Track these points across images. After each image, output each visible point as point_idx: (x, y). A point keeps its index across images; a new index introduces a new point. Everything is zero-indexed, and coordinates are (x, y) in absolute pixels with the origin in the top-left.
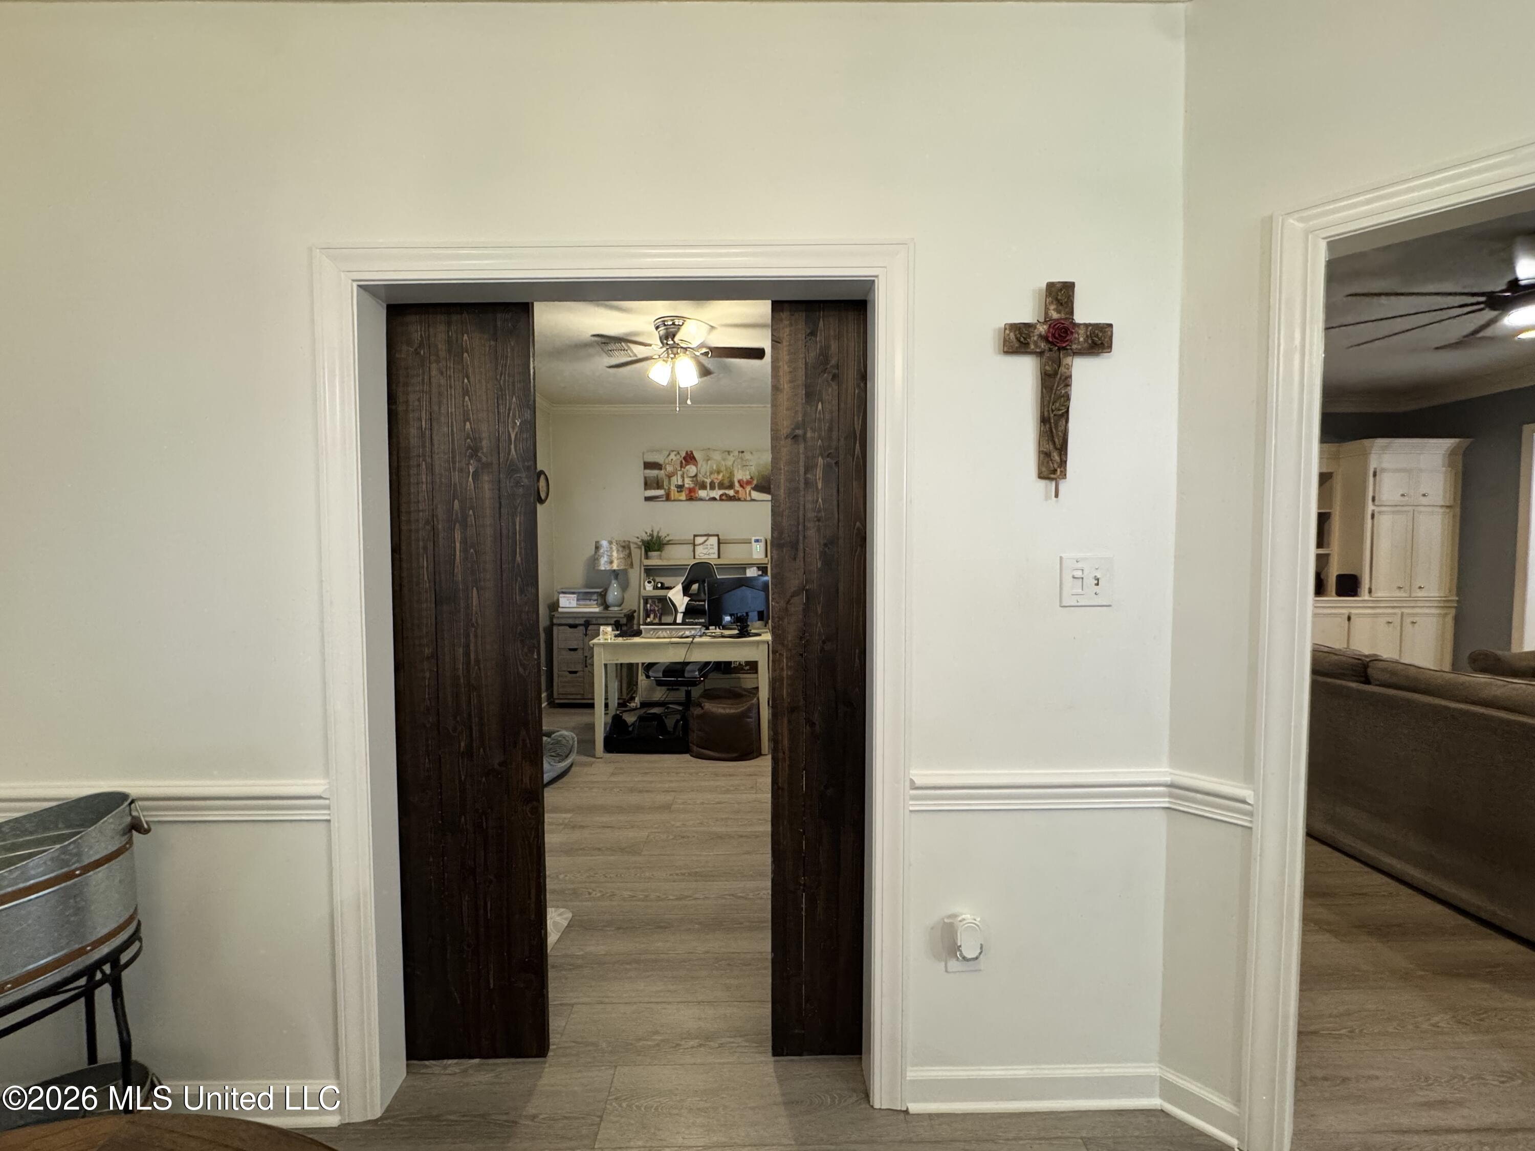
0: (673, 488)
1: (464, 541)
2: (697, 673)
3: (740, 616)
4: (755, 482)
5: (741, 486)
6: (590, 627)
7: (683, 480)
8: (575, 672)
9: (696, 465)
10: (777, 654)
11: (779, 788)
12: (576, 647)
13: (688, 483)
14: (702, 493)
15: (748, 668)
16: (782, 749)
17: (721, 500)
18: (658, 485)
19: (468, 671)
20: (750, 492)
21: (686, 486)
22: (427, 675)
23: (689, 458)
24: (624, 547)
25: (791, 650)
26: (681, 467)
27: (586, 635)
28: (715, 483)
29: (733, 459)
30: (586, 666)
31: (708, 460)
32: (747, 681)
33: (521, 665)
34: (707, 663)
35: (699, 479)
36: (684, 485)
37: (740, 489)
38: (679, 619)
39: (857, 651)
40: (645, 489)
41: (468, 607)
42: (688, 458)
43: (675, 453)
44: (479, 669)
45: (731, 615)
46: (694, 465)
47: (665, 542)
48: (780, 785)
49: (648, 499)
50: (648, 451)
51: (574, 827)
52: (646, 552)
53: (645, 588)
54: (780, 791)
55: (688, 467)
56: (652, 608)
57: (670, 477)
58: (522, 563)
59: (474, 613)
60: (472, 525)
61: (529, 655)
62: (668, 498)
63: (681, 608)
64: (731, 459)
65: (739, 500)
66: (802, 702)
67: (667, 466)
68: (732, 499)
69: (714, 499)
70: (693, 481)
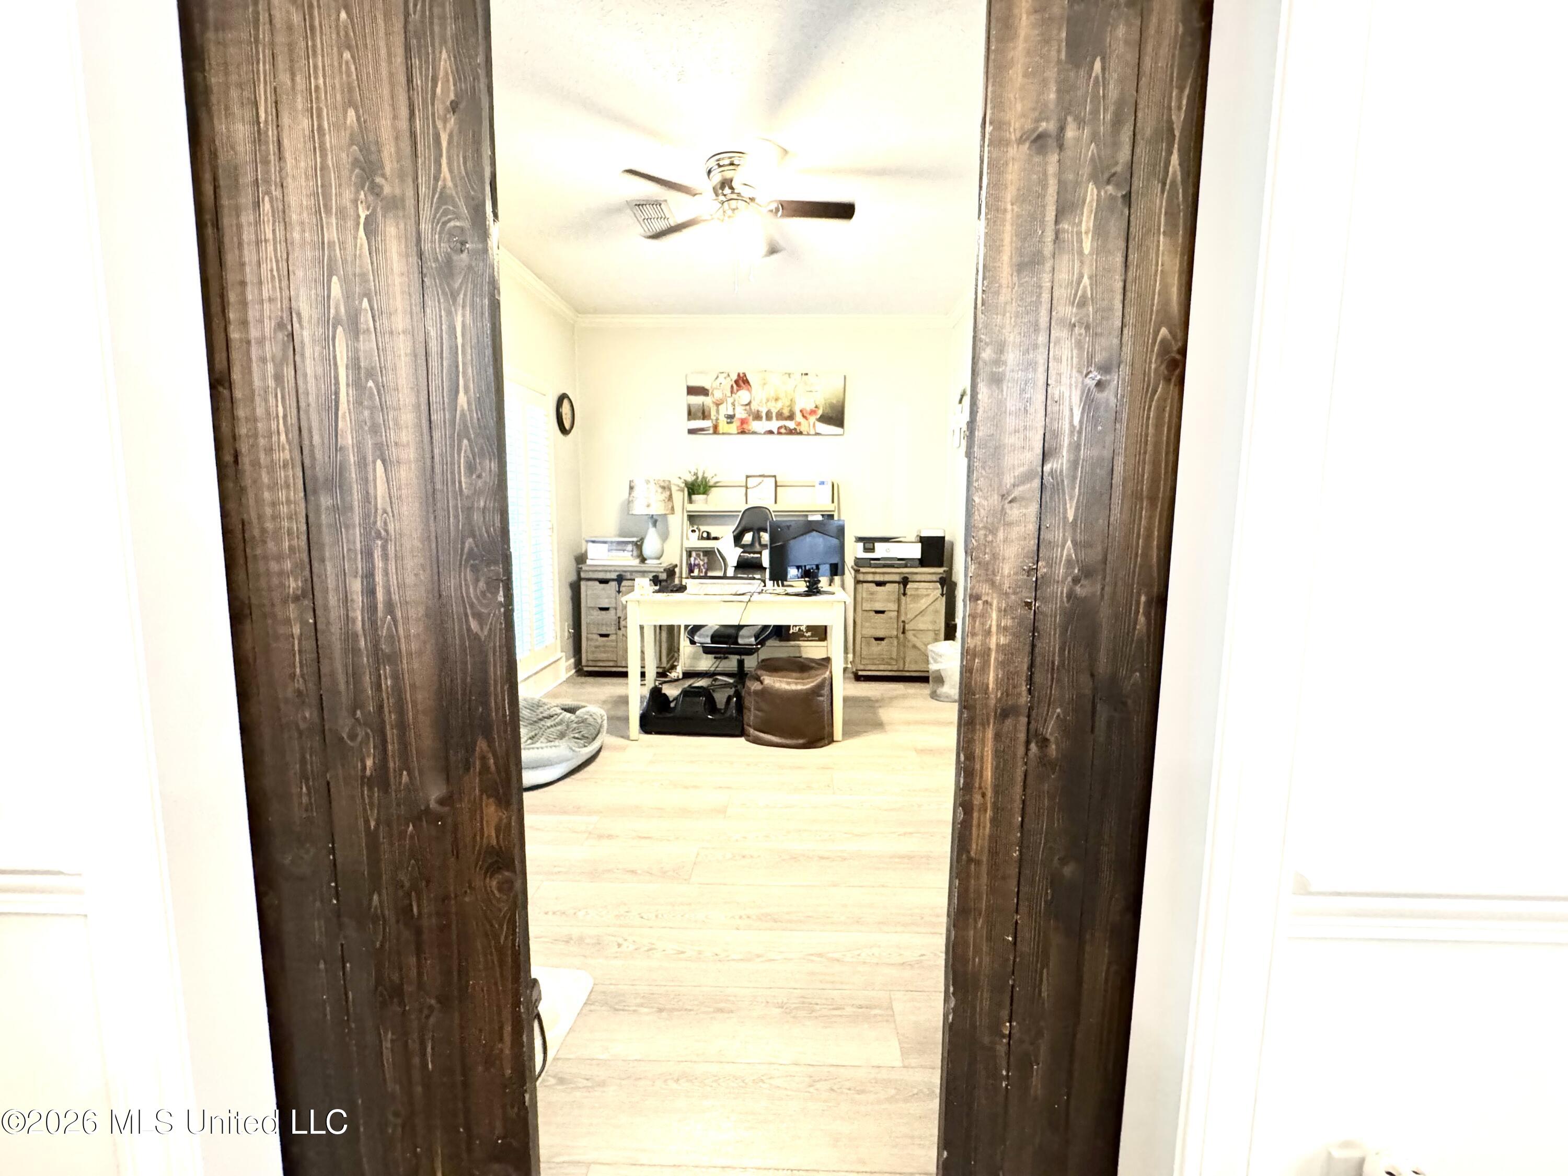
0: (722, 418)
1: (355, 364)
2: (753, 639)
3: (809, 570)
4: (820, 412)
5: (804, 416)
6: (624, 583)
8: (607, 636)
9: (749, 390)
10: (980, 602)
11: (970, 860)
12: (606, 606)
13: (741, 413)
14: (755, 425)
15: (809, 634)
16: (980, 788)
17: (779, 433)
18: (704, 414)
19: (373, 622)
20: (814, 424)
21: (738, 416)
22: (296, 630)
23: (742, 381)
24: (663, 488)
25: (1007, 594)
26: (732, 392)
27: (619, 592)
28: (772, 413)
29: (795, 383)
30: (620, 629)
31: (765, 384)
32: (812, 650)
33: (474, 615)
34: (765, 627)
36: (734, 415)
37: (803, 420)
38: (731, 572)
39: (1143, 599)
40: (689, 419)
41: (367, 499)
42: (741, 383)
43: (724, 375)
44: (394, 620)
45: (798, 567)
46: (748, 390)
47: (711, 483)
48: (973, 854)
49: (691, 432)
50: (691, 373)
51: (600, 837)
52: (690, 495)
53: (688, 539)
54: (973, 866)
56: (697, 562)
57: (718, 405)
58: (470, 410)
59: (380, 512)
60: (368, 330)
61: (489, 595)
62: (716, 431)
63: (732, 561)
64: (792, 383)
65: (801, 433)
66: (1024, 699)
67: (715, 392)
68: (791, 432)
69: (771, 432)
70: (745, 410)
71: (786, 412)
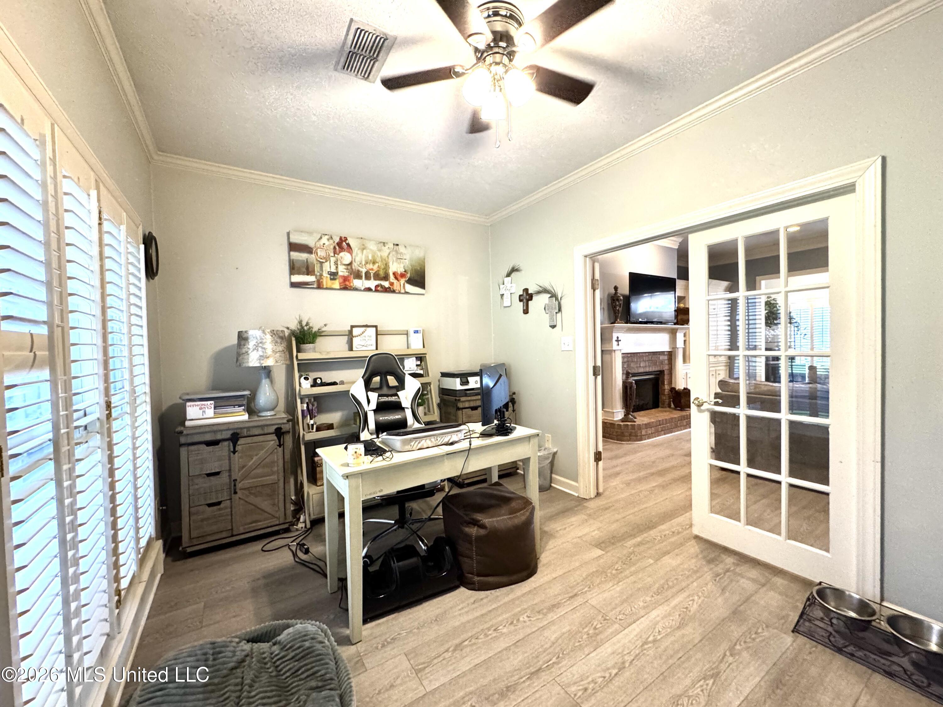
0: (325, 274)
4: (409, 275)
5: (396, 278)
6: (241, 441)
7: (337, 267)
8: (219, 503)
9: (352, 253)
12: (217, 470)
13: (342, 271)
14: (357, 283)
17: (376, 291)
18: (308, 270)
20: (404, 284)
21: (340, 274)
23: (344, 244)
26: (335, 253)
27: (234, 452)
28: (370, 273)
29: (388, 251)
30: (235, 493)
31: (364, 249)
35: (353, 267)
36: (337, 273)
37: (395, 281)
40: (291, 273)
42: (342, 245)
43: (327, 237)
46: (349, 252)
47: (315, 333)
49: (294, 285)
50: (296, 231)
52: (298, 344)
53: (302, 386)
55: (342, 254)
57: (321, 262)
62: (320, 286)
64: (385, 252)
65: (394, 292)
67: (319, 251)
68: (386, 290)
69: (369, 289)
70: (347, 269)
71: (382, 273)
